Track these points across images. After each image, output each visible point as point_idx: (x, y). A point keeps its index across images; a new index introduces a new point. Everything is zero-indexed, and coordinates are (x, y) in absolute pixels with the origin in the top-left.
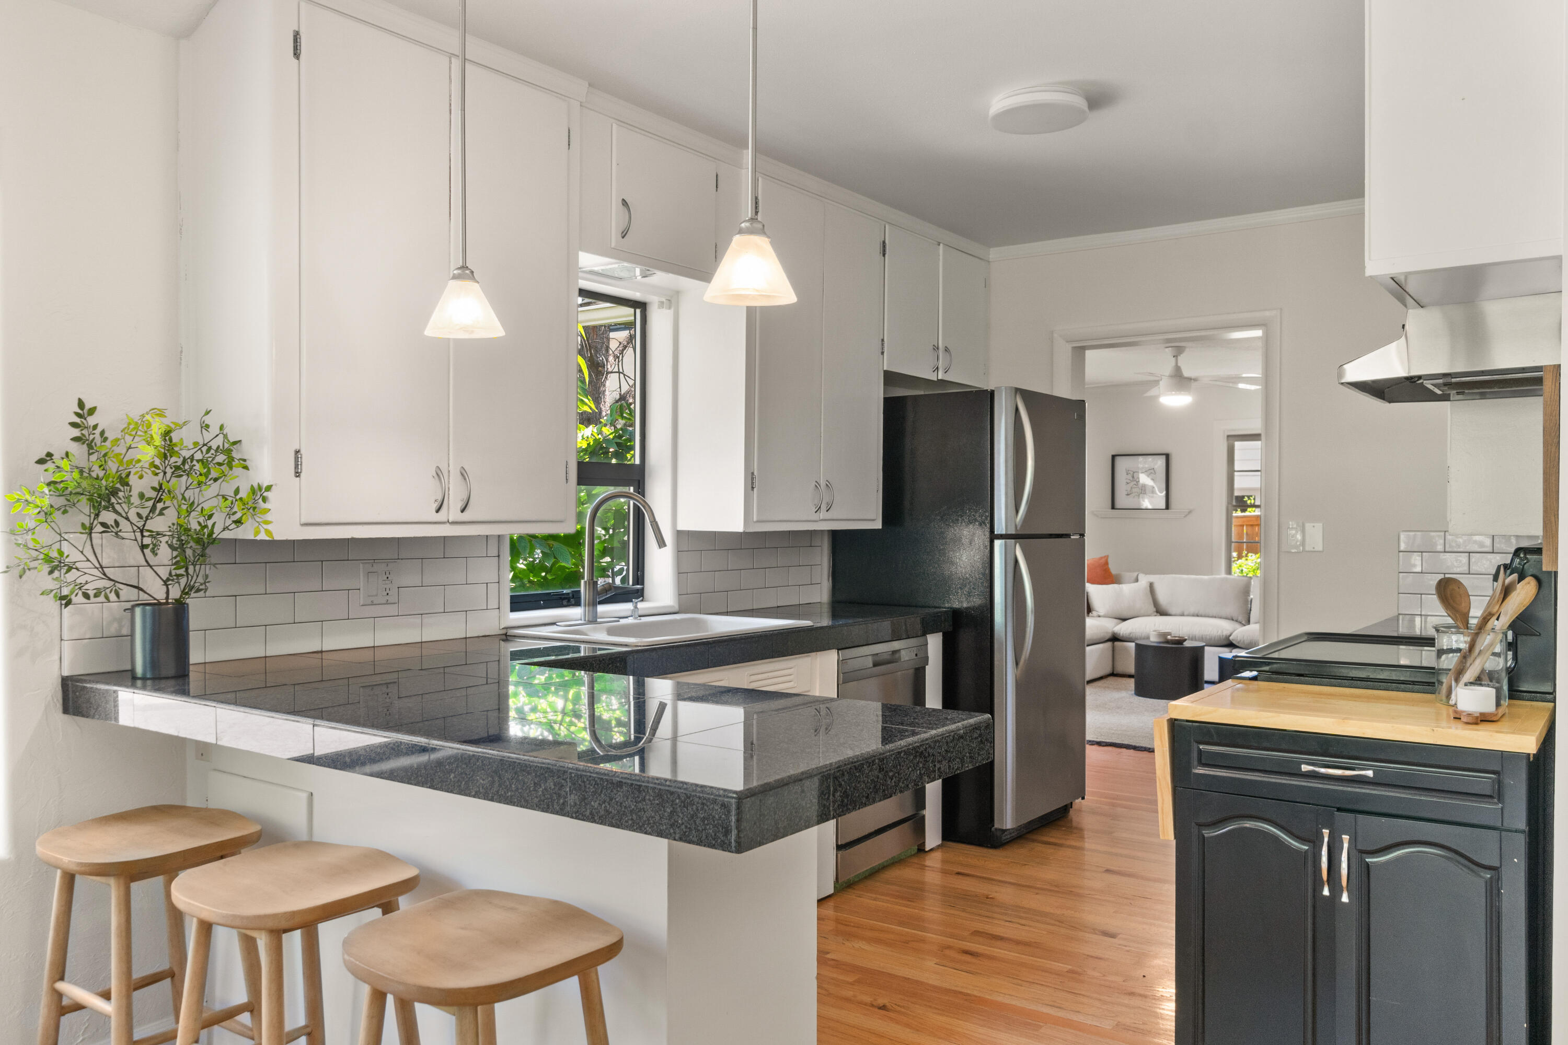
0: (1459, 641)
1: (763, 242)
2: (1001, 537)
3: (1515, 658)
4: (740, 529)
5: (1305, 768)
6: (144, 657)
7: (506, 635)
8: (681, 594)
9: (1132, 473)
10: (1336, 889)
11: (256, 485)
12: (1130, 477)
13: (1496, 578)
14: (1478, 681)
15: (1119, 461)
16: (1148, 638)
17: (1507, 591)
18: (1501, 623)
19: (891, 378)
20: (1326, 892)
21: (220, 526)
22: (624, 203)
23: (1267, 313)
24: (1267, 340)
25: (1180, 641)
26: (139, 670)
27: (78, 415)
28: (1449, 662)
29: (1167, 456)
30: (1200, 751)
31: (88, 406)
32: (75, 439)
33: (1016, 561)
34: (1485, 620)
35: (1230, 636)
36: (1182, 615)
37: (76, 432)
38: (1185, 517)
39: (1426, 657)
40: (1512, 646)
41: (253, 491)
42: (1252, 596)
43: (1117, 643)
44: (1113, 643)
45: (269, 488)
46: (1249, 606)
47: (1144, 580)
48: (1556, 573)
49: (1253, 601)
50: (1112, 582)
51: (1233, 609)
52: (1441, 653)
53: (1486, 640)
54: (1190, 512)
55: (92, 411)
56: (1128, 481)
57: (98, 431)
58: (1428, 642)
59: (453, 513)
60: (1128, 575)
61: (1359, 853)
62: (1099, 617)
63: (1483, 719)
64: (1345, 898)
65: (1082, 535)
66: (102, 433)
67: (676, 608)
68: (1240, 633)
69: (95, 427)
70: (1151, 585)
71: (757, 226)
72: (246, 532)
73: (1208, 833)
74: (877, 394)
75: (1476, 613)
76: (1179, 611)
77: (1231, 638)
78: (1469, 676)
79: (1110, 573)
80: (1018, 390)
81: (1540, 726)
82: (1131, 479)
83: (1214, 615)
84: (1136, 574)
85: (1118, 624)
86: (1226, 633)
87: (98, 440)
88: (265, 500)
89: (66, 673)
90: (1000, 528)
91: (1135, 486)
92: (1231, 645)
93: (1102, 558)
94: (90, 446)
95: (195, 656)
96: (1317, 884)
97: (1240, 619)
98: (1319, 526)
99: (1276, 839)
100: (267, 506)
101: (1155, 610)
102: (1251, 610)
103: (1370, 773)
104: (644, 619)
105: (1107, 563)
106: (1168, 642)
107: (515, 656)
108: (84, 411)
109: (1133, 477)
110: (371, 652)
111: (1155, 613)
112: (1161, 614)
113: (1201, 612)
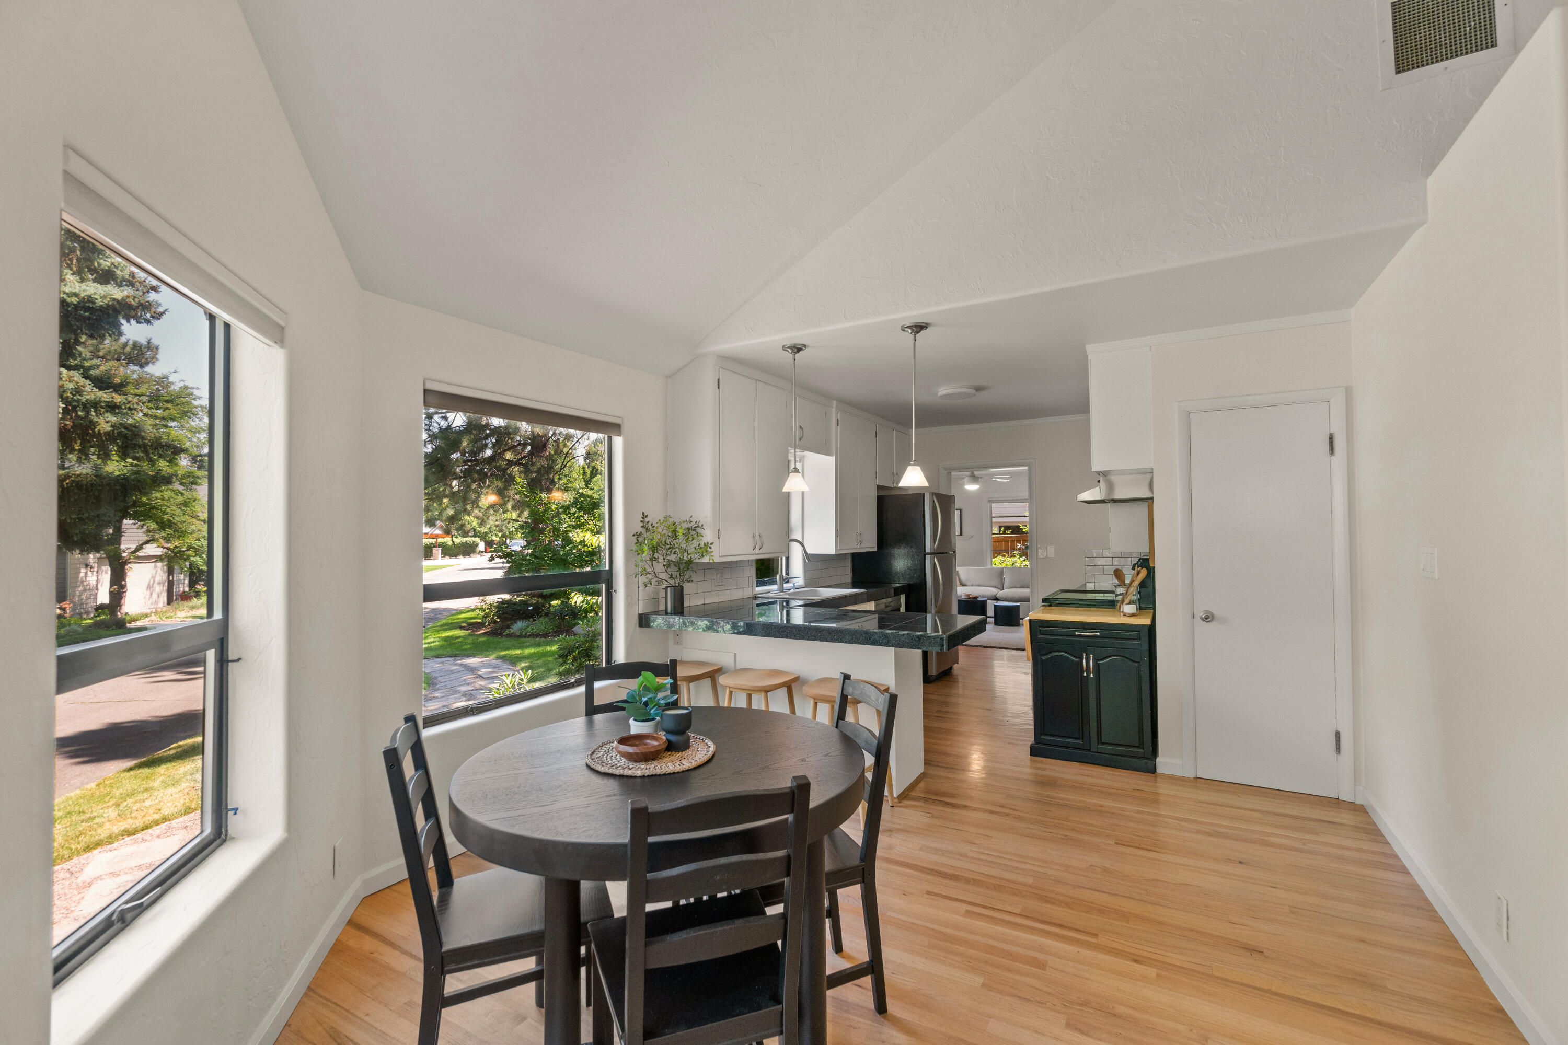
0: (1121, 590)
1: (918, 468)
2: (929, 554)
3: (1140, 596)
4: (834, 553)
5: (1076, 633)
6: (671, 606)
7: (755, 597)
8: (805, 580)
10: (1088, 674)
11: (706, 543)
13: (1133, 569)
14: (1129, 603)
16: (961, 597)
17: (1138, 573)
18: (1136, 583)
19: (879, 487)
20: (1085, 674)
21: (696, 558)
22: (801, 427)
23: (1030, 460)
24: (1029, 469)
25: (976, 598)
26: (669, 610)
27: (643, 518)
28: (1119, 598)
29: (959, 509)
30: (1040, 630)
31: (645, 514)
32: (642, 527)
33: (935, 563)
34: (1132, 582)
36: (972, 586)
37: (642, 524)
39: (1109, 597)
40: (1139, 593)
41: (705, 544)
45: (712, 544)
48: (1154, 567)
49: (1005, 578)
51: (996, 582)
52: (1117, 595)
53: (1132, 589)
54: (972, 536)
55: (646, 516)
57: (650, 524)
58: (1113, 592)
59: (757, 551)
61: (1096, 660)
63: (1133, 615)
64: (1092, 676)
65: (955, 552)
66: (652, 524)
67: (804, 586)
68: (1001, 594)
69: (648, 522)
71: (917, 463)
72: (706, 560)
73: (1043, 658)
74: (874, 494)
75: (1127, 581)
76: (971, 584)
78: (1127, 601)
80: (934, 494)
81: (1151, 616)
83: (988, 585)
87: (650, 527)
88: (710, 548)
89: (641, 612)
90: (928, 550)
92: (997, 599)
94: (647, 529)
95: (686, 604)
96: (1082, 671)
97: (999, 587)
98: (1053, 547)
99: (1067, 658)
100: (712, 550)
103: (1098, 634)
104: (798, 590)
106: (970, 598)
107: (758, 605)
108: (644, 516)
110: (702, 606)
112: (963, 586)
113: (981, 584)
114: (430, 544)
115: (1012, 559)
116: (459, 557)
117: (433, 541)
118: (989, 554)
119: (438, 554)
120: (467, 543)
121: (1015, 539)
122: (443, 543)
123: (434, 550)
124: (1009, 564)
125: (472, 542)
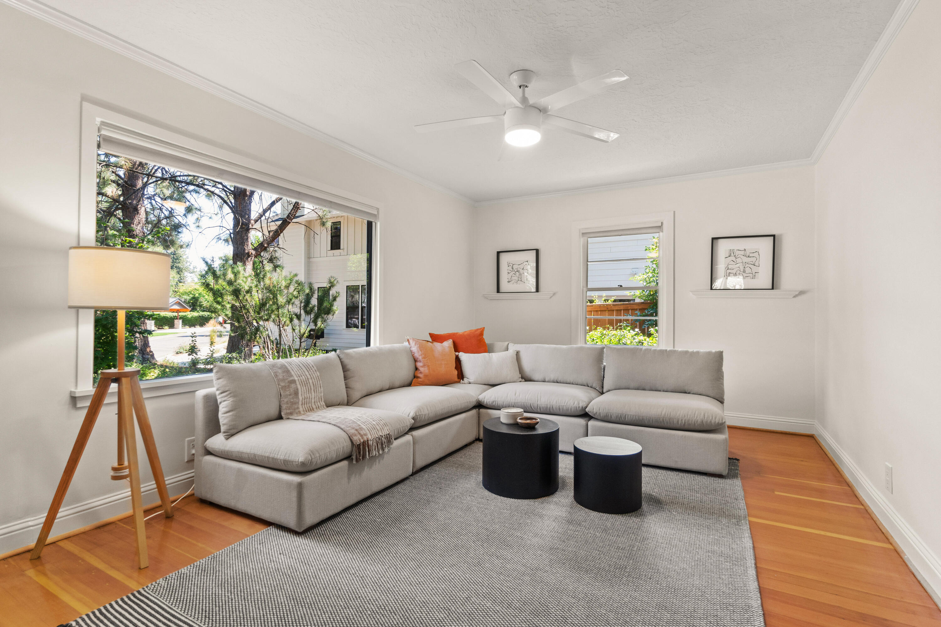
9: (512, 265)
12: (510, 268)
15: (503, 257)
29: (537, 251)
35: (586, 407)
36: (544, 381)
38: (550, 298)
42: (605, 364)
43: (482, 410)
44: (479, 410)
46: (603, 373)
47: (513, 348)
49: (606, 368)
50: (486, 351)
51: (589, 376)
54: (554, 294)
56: (510, 272)
60: (499, 345)
62: (470, 383)
68: (595, 404)
70: (518, 353)
76: (540, 377)
77: (587, 410)
79: (485, 342)
82: (511, 270)
83: (572, 382)
84: (506, 343)
85: (485, 391)
86: (582, 404)
91: (514, 275)
93: (478, 329)
97: (595, 387)
101: (520, 376)
102: (604, 377)
105: (481, 334)
109: (513, 268)
111: (521, 379)
112: (526, 381)
113: (560, 379)
114: (174, 316)
115: (618, 332)
116: (196, 327)
117: (176, 314)
118: (581, 326)
119: (179, 324)
120: (203, 317)
121: (622, 308)
122: (184, 316)
123: (176, 321)
124: (614, 341)
125: (207, 315)
